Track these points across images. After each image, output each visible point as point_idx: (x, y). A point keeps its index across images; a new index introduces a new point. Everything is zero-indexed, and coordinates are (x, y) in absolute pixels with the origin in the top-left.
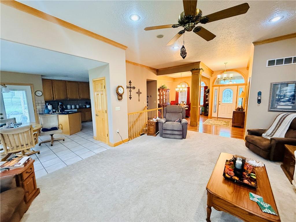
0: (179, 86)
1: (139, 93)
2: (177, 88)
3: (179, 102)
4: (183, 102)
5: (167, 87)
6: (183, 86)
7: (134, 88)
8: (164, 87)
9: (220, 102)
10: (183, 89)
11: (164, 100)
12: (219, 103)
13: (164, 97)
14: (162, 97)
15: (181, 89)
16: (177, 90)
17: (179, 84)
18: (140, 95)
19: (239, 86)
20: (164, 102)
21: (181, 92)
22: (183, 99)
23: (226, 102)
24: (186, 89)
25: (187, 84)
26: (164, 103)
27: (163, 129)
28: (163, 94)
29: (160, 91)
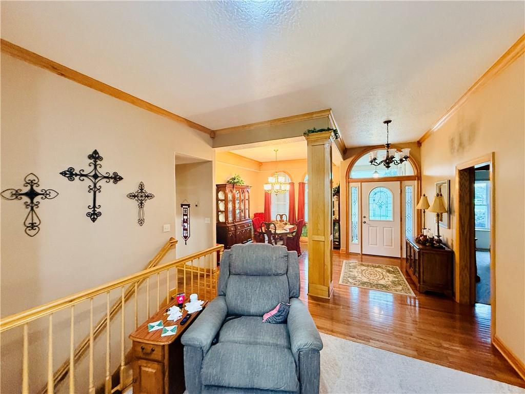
0: (271, 179)
1: (141, 196)
2: (266, 184)
3: (273, 218)
4: (281, 216)
5: (245, 181)
6: (282, 179)
7: (117, 178)
8: (236, 181)
9: (365, 217)
10: (280, 187)
11: (237, 211)
12: (364, 220)
13: (237, 206)
14: (230, 206)
15: (277, 187)
16: (267, 187)
17: (272, 175)
18: (148, 203)
19: (403, 182)
20: (238, 216)
21: (277, 193)
22: (280, 210)
23: (378, 218)
24: (288, 187)
25: (289, 175)
26: (237, 219)
27: (204, 383)
28: (234, 197)
29: (227, 191)
